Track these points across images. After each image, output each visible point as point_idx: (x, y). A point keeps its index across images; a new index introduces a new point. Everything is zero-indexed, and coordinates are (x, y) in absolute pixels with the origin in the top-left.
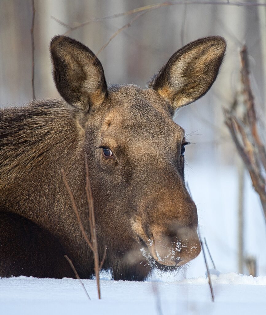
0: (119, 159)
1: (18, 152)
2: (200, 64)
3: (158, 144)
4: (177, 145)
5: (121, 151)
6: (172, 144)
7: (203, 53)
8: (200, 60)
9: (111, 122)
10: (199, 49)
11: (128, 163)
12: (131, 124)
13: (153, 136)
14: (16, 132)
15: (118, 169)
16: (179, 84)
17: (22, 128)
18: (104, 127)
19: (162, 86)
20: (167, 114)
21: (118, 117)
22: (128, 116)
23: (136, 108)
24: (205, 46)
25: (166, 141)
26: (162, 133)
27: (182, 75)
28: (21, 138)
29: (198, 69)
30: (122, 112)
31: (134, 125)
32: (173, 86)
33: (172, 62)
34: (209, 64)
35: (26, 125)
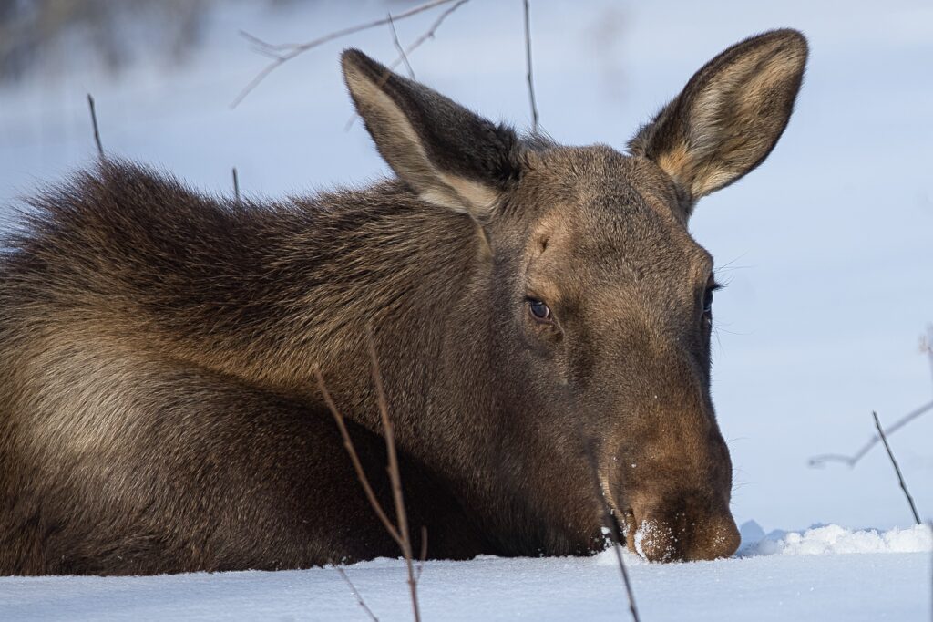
0: (566, 327)
1: (346, 296)
2: (752, 95)
3: (652, 297)
4: (694, 294)
5: (571, 309)
6: (684, 292)
7: (759, 68)
8: (752, 83)
9: (547, 240)
10: (750, 60)
11: (584, 337)
12: (594, 246)
13: (642, 276)
14: (344, 252)
15: (563, 349)
16: (707, 141)
17: (356, 243)
18: (532, 249)
19: (670, 147)
20: (677, 218)
21: (563, 228)
22: (587, 227)
23: (606, 206)
24: (764, 51)
25: (670, 286)
26: (662, 268)
27: (715, 122)
28: (353, 266)
29: (747, 105)
30: (573, 216)
31: (600, 248)
32: (696, 147)
33: (694, 93)
34: (772, 92)
35: (366, 236)
